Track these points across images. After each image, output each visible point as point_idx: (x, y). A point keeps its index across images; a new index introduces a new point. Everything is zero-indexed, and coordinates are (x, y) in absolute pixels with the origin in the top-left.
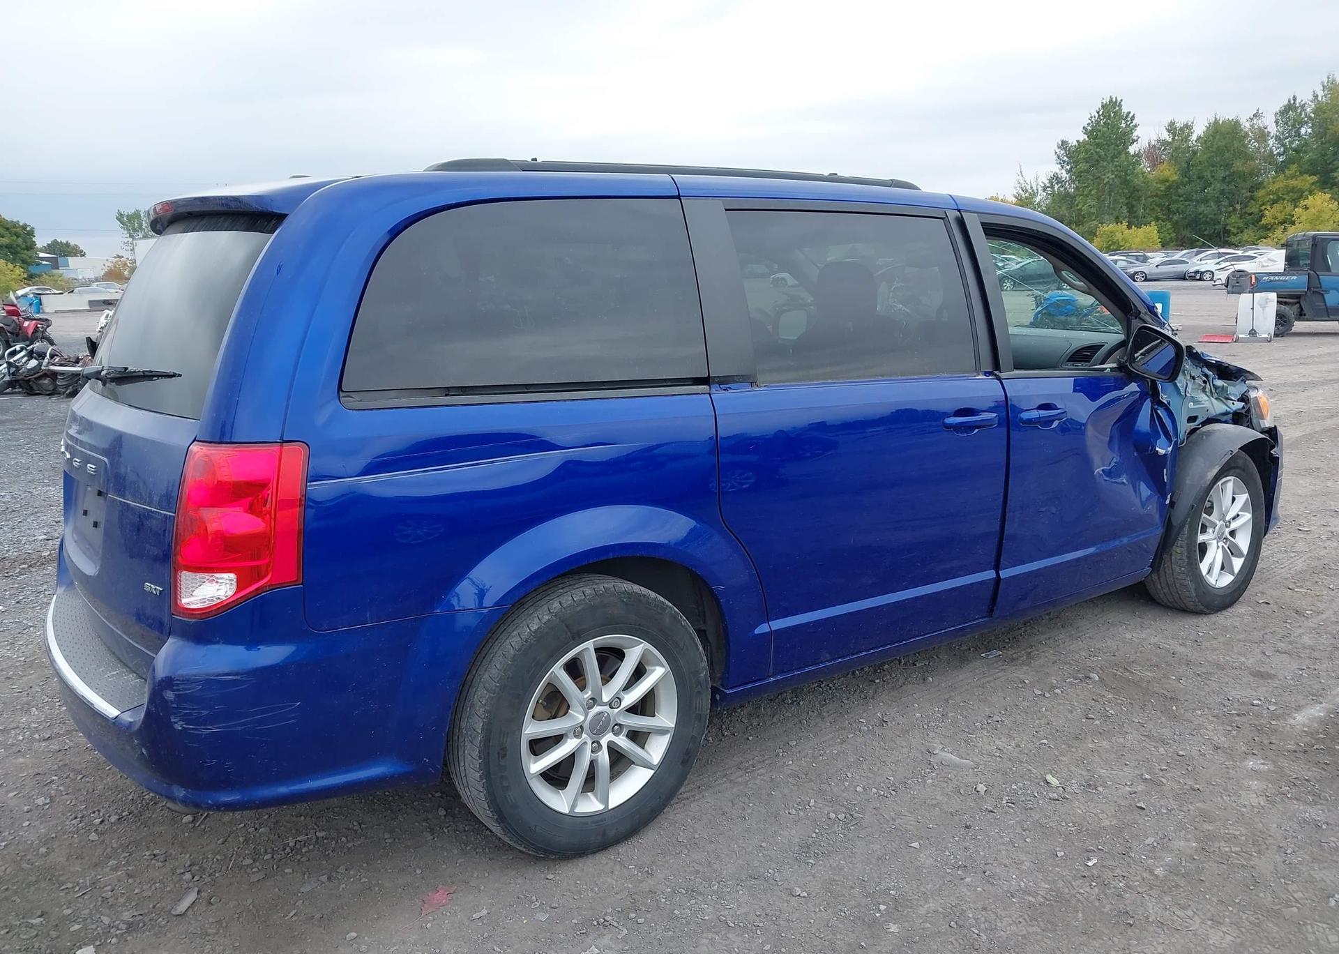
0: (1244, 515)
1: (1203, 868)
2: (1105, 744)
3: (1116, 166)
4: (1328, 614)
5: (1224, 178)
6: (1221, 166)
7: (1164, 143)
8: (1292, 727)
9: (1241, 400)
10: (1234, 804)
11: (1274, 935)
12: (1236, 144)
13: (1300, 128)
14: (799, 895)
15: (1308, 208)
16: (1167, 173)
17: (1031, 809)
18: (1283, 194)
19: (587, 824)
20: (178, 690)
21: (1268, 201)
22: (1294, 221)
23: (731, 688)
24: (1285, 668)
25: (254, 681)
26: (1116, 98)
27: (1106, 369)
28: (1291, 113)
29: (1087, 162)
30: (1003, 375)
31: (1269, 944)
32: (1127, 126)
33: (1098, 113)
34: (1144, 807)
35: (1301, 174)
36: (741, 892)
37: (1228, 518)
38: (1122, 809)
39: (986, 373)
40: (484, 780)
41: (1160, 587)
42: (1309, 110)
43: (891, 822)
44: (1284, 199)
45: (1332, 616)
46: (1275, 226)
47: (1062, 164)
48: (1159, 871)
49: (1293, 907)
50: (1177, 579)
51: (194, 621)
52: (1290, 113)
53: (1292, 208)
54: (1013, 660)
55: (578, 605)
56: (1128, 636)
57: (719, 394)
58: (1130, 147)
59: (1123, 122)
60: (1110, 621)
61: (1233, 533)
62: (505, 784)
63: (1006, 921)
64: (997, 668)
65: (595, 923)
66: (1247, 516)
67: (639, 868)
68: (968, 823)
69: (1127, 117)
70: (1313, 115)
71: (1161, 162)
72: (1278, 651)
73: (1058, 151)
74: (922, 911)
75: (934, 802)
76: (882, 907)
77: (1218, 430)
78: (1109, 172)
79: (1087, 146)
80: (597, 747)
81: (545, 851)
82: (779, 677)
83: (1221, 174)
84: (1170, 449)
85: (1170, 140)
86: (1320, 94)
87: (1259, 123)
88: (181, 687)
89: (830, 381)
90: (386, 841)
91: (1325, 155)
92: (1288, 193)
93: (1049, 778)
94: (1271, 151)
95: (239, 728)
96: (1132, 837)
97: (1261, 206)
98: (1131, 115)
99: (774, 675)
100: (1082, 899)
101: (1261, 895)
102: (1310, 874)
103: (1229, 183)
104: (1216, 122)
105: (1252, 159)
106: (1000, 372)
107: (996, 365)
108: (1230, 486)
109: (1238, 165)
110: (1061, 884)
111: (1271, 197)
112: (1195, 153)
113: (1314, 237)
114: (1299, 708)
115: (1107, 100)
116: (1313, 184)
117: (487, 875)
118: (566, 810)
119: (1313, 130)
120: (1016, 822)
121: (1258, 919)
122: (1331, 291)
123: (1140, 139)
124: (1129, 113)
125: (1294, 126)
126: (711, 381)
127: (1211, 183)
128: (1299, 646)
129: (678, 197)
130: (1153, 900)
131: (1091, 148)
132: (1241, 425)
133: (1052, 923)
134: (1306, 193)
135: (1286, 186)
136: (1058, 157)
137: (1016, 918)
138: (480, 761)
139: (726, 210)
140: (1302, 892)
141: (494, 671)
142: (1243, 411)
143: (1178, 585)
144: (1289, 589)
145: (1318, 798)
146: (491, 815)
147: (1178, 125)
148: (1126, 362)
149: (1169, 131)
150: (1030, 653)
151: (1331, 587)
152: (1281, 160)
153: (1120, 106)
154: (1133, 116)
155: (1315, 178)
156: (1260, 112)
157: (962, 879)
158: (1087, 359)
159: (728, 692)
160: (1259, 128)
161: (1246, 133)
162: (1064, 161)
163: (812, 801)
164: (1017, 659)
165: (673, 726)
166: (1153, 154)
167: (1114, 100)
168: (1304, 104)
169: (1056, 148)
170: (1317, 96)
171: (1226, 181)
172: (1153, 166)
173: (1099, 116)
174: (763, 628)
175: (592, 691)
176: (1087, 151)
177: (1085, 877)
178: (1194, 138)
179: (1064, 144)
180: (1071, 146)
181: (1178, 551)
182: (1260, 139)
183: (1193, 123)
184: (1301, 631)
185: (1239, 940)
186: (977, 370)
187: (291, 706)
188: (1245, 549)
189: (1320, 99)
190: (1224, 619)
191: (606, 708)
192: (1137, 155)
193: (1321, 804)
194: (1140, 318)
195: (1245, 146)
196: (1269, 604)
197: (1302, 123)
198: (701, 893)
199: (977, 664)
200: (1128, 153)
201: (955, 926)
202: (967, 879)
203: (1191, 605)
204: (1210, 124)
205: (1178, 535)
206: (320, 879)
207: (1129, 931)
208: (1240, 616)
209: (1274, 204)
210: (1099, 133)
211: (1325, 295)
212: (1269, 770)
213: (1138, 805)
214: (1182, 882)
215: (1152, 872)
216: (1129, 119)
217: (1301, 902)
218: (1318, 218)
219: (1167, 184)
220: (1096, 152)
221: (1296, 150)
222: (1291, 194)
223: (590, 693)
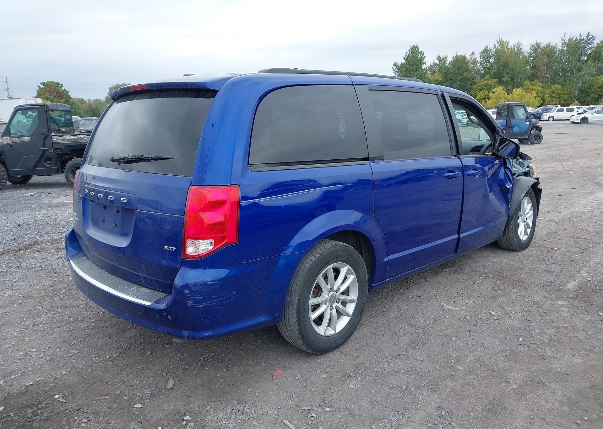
0: (530, 212)
1: (560, 338)
2: (505, 299)
3: (418, 74)
4: (563, 249)
5: (461, 80)
6: (459, 75)
7: (436, 64)
8: (569, 289)
9: (527, 167)
10: (561, 316)
11: (594, 358)
12: (465, 65)
13: (489, 59)
14: (419, 360)
15: (495, 93)
16: (438, 77)
17: (489, 323)
18: (484, 87)
19: (329, 339)
20: (191, 289)
21: (478, 90)
22: (489, 98)
23: (375, 284)
24: (557, 269)
25: (221, 284)
26: (416, 45)
27: (489, 155)
28: (486, 53)
29: (405, 72)
30: (461, 157)
31: (594, 361)
32: (421, 57)
33: (409, 51)
34: (530, 319)
35: (491, 78)
36: (396, 361)
37: (526, 213)
38: (522, 321)
39: (455, 156)
40: (297, 322)
41: (503, 241)
42: (493, 52)
43: (440, 332)
44: (484, 89)
45: (564, 250)
46: (481, 100)
47: (395, 72)
48: (545, 340)
49: (596, 348)
50: (511, 237)
51: (195, 260)
52: (485, 51)
53: (488, 93)
54: (456, 271)
55: (328, 250)
56: (495, 260)
57: (373, 165)
58: (423, 66)
59: (419, 55)
60: (485, 255)
61: (526, 219)
62: (305, 323)
63: (500, 362)
64: (451, 275)
65: (346, 376)
66: (532, 212)
67: (353, 355)
68: (470, 330)
69: (421, 53)
70: (494, 54)
71: (435, 73)
72: (551, 263)
73: (393, 67)
74: (468, 361)
75: (452, 324)
76: (453, 361)
77: (522, 179)
78: (415, 76)
79: (405, 65)
80: (332, 309)
81: (317, 351)
82: (390, 279)
83: (459, 78)
84: (511, 186)
85: (439, 63)
86: (497, 45)
87: (473, 57)
88: (192, 287)
89: (407, 159)
90: (242, 354)
91: (500, 70)
92: (486, 86)
93: (491, 312)
94: (479, 69)
95: (214, 304)
96: (530, 330)
97: (475, 92)
98: (422, 52)
99: (388, 278)
100: (523, 352)
101: (584, 345)
102: (597, 337)
103: (462, 82)
104: (457, 56)
105: (471, 72)
106: (460, 156)
107: (458, 153)
108: (526, 200)
109: (466, 74)
110: (513, 348)
111: (479, 88)
112: (448, 69)
113: (508, 104)
114: (568, 282)
115: (412, 46)
116: (495, 82)
117: (292, 363)
118: (323, 334)
119: (495, 60)
120: (487, 328)
121: (587, 353)
122: (515, 127)
123: (426, 63)
124: (422, 51)
125: (487, 58)
126: (369, 159)
127: (455, 82)
128: (558, 261)
129: (353, 85)
130: (548, 350)
131: (407, 66)
132: (527, 176)
133: (517, 361)
134: (493, 86)
135: (485, 83)
136: (394, 69)
137: (503, 361)
138: (296, 314)
139: (369, 90)
140: (597, 343)
141: (300, 278)
142: (528, 172)
143: (511, 240)
144: (545, 240)
145: (588, 313)
146: (299, 336)
147: (442, 57)
148: (496, 152)
149: (438, 59)
150: (461, 268)
151: (560, 239)
152: (482, 72)
153: (418, 48)
154: (423, 53)
155: (496, 80)
156: (474, 52)
157: (477, 349)
158: (478, 151)
159: (374, 285)
160: (474, 59)
161: (468, 61)
162: (396, 71)
163: (407, 327)
164: (458, 271)
165: (357, 299)
166: (432, 69)
167: (415, 46)
168: (491, 49)
169: (393, 66)
170: (496, 46)
171: (462, 81)
172: (432, 74)
173: (410, 52)
174: (386, 259)
175: (330, 285)
176: (405, 67)
177: (520, 345)
178: (448, 63)
179: (395, 64)
180: (399, 65)
181: (511, 226)
182: (474, 64)
183: (447, 56)
184: (556, 255)
185: (583, 361)
186: (452, 155)
187: (233, 293)
188: (531, 225)
189: (497, 47)
190: (526, 252)
191: (335, 292)
192: (426, 69)
193: (590, 314)
194: (499, 135)
195: (468, 66)
196: (540, 246)
197: (490, 57)
198: (381, 362)
199: (443, 273)
200: (422, 68)
201: (482, 365)
202: (479, 349)
203: (514, 248)
204: (454, 57)
205: (511, 220)
206: (223, 370)
207: (545, 361)
208: (531, 251)
209: (480, 91)
210: (410, 60)
211: (513, 128)
212: (568, 304)
213: (527, 319)
214: (555, 343)
215: (543, 341)
216: (422, 54)
217: (599, 346)
218: (499, 96)
219: (438, 82)
220: (409, 68)
221: (488, 69)
222: (487, 87)
223: (330, 286)
